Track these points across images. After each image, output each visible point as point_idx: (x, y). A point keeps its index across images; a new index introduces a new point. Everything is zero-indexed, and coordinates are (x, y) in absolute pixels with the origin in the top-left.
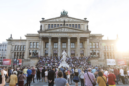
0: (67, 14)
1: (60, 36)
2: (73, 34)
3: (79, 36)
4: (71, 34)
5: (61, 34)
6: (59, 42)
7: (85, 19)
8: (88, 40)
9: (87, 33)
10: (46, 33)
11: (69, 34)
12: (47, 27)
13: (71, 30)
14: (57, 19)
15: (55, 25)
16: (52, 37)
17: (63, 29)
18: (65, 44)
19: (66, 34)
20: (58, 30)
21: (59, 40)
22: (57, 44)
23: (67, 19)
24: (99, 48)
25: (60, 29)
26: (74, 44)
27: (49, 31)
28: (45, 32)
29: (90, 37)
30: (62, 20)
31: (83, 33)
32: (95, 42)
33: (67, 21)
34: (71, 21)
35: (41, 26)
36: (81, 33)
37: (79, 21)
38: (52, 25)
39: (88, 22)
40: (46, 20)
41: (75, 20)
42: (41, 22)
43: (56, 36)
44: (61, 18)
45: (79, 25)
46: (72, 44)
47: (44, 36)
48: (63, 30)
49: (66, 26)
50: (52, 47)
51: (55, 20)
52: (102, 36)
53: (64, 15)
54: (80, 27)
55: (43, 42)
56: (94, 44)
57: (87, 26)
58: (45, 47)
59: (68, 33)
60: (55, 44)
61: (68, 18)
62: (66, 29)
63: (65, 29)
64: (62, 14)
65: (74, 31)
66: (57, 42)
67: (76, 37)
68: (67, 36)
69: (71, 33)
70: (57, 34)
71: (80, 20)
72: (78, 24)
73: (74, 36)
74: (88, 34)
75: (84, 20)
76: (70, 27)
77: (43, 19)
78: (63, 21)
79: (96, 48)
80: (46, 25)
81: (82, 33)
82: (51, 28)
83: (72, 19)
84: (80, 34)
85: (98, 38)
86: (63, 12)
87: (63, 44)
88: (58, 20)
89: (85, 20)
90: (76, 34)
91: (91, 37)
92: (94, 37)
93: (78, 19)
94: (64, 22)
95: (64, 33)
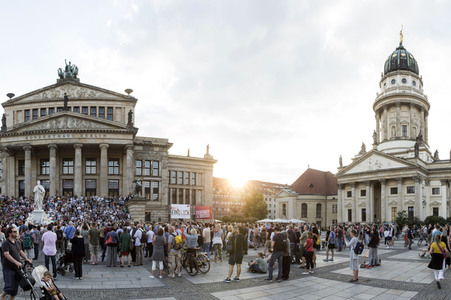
0: (76, 74)
1: (55, 141)
2: (89, 135)
3: (106, 141)
4: (84, 136)
5: (56, 136)
6: (53, 159)
7: (129, 91)
8: (130, 153)
9: (127, 133)
10: (17, 135)
11: (78, 136)
12: (21, 119)
13: (84, 125)
14: (47, 92)
15: (43, 109)
17: (62, 120)
19: (71, 136)
20: (48, 126)
21: (53, 152)
23: (75, 92)
24: (158, 177)
25: (54, 122)
27: (25, 130)
28: (14, 133)
29: (135, 144)
30: (61, 92)
31: (117, 133)
32: (149, 158)
33: (76, 96)
34: (86, 96)
36: (110, 132)
37: (111, 96)
38: (35, 110)
39: (134, 101)
40: (18, 99)
41: (98, 94)
42: (5, 105)
43: (44, 142)
44: (58, 89)
45: (110, 108)
47: (13, 144)
48: (62, 124)
49: (71, 112)
50: (35, 172)
51: (41, 94)
52: (167, 145)
53: (69, 77)
54: (111, 115)
55: (12, 160)
56: (147, 164)
59: (75, 132)
61: (79, 88)
62: (70, 121)
63: (66, 122)
64: (61, 75)
65: (94, 126)
68: (72, 141)
69: (84, 132)
70: (47, 136)
71: (113, 93)
72: (106, 104)
73: (91, 139)
74: (131, 137)
75: (123, 96)
76: (84, 116)
77: (10, 95)
79: (150, 176)
80: (20, 114)
81: (114, 132)
82: (30, 121)
83: (89, 91)
84: (108, 136)
85: (157, 149)
86: (67, 67)
88: (49, 95)
89: (126, 94)
90: (98, 135)
91: (139, 145)
92: (148, 144)
93: (107, 92)
95: (65, 132)
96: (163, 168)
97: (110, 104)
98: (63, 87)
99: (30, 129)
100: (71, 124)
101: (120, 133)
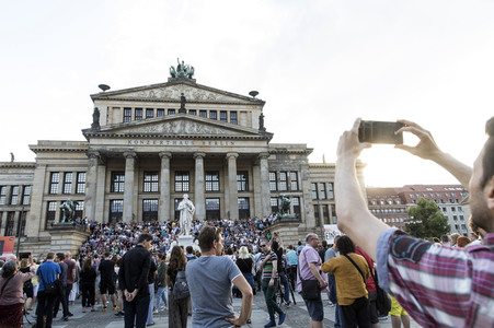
0: (191, 75)
1: (168, 149)
2: (213, 143)
3: (234, 150)
4: (207, 143)
5: (171, 143)
6: (165, 172)
7: (254, 93)
8: (264, 163)
9: (260, 139)
10: (117, 137)
11: (199, 143)
12: (118, 118)
13: (206, 130)
14: (155, 91)
15: (150, 110)
16: (138, 154)
17: (178, 124)
18: (186, 178)
19: (190, 143)
20: (159, 129)
21: (165, 163)
22: (155, 178)
23: (191, 93)
24: (298, 190)
25: (168, 125)
26: (215, 178)
27: (127, 131)
28: (112, 133)
29: (270, 153)
30: (175, 93)
31: (248, 139)
32: (284, 169)
33: (192, 98)
34: (205, 98)
35: (97, 114)
36: (240, 139)
37: (234, 100)
38: (139, 109)
39: (262, 103)
40: (114, 93)
41: (219, 97)
42: (94, 98)
43: (154, 150)
44: (170, 88)
45: (234, 112)
46: (209, 178)
47: (108, 148)
48: (178, 128)
49: (188, 116)
50: (136, 189)
51: (148, 92)
52: (307, 152)
53: (181, 76)
54: (235, 120)
55: (102, 170)
56: (282, 176)
57: (261, 118)
58: (112, 191)
59: (195, 138)
60: (148, 178)
61: (196, 90)
62: (188, 126)
63: (184, 126)
64: (173, 75)
65: (218, 132)
66: (157, 172)
67: (225, 154)
68: (191, 150)
69: (207, 138)
70: (158, 142)
71: (237, 96)
72: (228, 108)
73: (216, 148)
74: (264, 144)
75: (248, 99)
76: (201, 119)
77: (104, 87)
78: (178, 98)
80: (116, 111)
81: (244, 139)
82: (133, 121)
83: (208, 93)
84: (237, 143)
85: (293, 157)
86: (179, 66)
87: (178, 178)
88: (158, 94)
89: (251, 97)
90: (224, 143)
91: (272, 153)
92: (282, 152)
93: (230, 95)
94: (183, 100)
95: (182, 138)
96: (303, 180)
97: (234, 108)
98: (176, 87)
99: (135, 131)
100: (189, 129)
101: (251, 139)
